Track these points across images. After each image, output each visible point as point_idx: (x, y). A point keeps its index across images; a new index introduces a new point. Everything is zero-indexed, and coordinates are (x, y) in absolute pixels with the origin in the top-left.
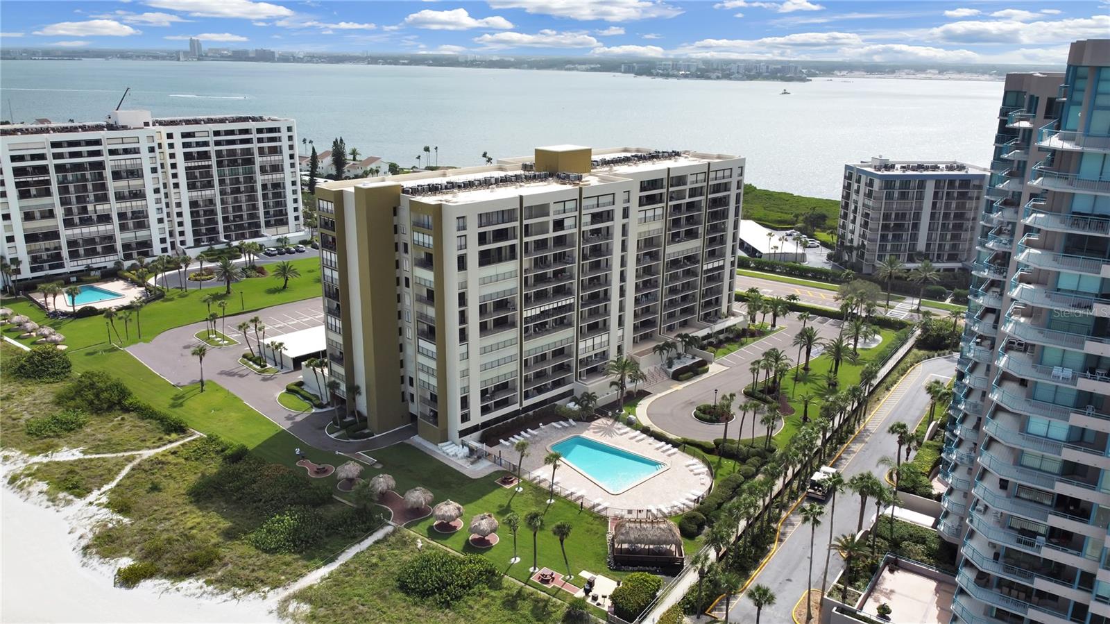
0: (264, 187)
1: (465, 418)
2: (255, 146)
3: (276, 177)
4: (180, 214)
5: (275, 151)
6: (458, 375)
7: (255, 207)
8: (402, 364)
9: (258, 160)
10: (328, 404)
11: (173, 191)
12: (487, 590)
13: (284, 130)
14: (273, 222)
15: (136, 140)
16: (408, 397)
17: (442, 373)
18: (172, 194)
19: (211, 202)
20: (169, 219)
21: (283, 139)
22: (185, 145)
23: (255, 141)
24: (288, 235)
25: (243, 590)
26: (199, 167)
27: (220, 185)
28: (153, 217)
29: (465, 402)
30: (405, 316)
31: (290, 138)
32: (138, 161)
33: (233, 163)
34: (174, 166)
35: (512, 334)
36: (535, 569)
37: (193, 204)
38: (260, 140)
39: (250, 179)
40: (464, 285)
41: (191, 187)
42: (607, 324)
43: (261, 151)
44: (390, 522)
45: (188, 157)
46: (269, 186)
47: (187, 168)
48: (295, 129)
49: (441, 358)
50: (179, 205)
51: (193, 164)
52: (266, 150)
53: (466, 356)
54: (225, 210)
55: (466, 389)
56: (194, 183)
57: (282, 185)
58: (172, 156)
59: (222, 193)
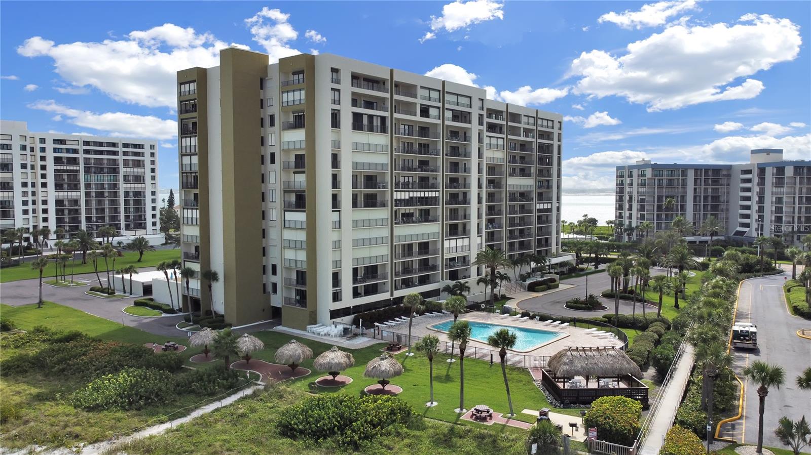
0: (127, 194)
1: (336, 297)
2: (120, 158)
3: (138, 186)
4: (45, 211)
5: (139, 164)
6: (330, 246)
7: (116, 211)
8: (264, 252)
9: (123, 170)
10: (180, 310)
11: (39, 189)
12: (405, 430)
13: (147, 147)
14: (132, 226)
15: (9, 137)
16: (270, 288)
17: (311, 246)
18: (40, 192)
19: (76, 202)
20: (35, 215)
21: (145, 155)
22: (55, 150)
23: (121, 153)
24: (145, 237)
25: (44, 447)
26: (67, 171)
27: (86, 188)
28: (18, 208)
29: (336, 279)
30: (269, 197)
31: (152, 155)
32: (9, 156)
33: (100, 170)
34: (43, 168)
35: (382, 214)
36: (462, 409)
37: (59, 203)
38: (125, 153)
39: (115, 186)
40: (337, 144)
41: (59, 187)
42: (467, 228)
43: (126, 163)
44: (259, 382)
45: (58, 160)
46: (131, 194)
47: (56, 170)
48: (157, 147)
49: (311, 228)
50: (45, 202)
51: (62, 168)
52: (131, 163)
53: (338, 225)
54: (88, 211)
55: (337, 263)
56: (62, 185)
57: (142, 194)
58: (43, 158)
59: (87, 194)
